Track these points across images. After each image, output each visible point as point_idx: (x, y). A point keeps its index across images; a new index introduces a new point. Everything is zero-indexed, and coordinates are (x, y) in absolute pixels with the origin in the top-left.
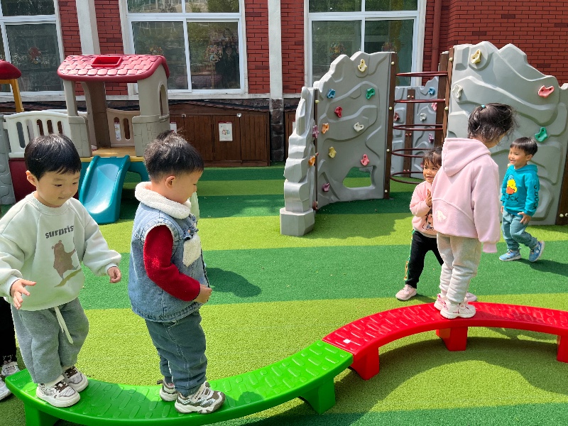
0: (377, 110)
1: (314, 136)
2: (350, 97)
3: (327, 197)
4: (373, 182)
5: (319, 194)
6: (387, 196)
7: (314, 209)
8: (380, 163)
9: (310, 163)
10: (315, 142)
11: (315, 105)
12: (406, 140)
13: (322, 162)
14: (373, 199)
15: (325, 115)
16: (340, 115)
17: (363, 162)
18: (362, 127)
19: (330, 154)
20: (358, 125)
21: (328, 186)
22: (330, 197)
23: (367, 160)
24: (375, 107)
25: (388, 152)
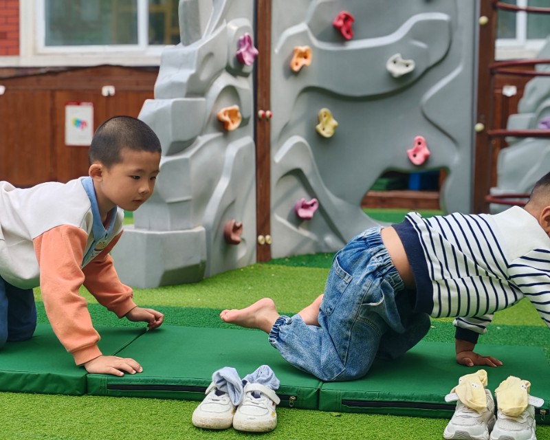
0: (451, 27)
3: (313, 236)
5: (278, 219)
8: (460, 162)
9: (221, 122)
13: (292, 140)
15: (302, 27)
16: (348, 32)
17: (415, 156)
18: (407, 66)
19: (319, 127)
20: (400, 60)
21: (312, 205)
22: (321, 236)
23: (425, 151)
24: (443, 17)
25: (480, 133)
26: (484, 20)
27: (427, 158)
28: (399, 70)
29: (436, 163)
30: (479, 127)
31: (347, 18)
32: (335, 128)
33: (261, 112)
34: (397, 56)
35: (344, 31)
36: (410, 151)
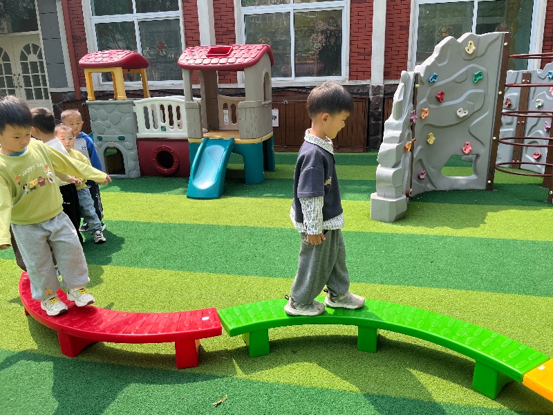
0: (485, 95)
1: (412, 121)
2: (454, 81)
3: (423, 185)
4: (476, 172)
5: (414, 181)
6: (490, 187)
7: (407, 195)
8: (484, 152)
9: (405, 149)
10: (412, 128)
11: (415, 90)
12: (517, 128)
13: (419, 148)
14: (474, 190)
15: (425, 99)
16: (442, 99)
17: (465, 150)
18: (465, 113)
19: (428, 140)
21: (424, 173)
22: (426, 185)
23: (470, 148)
24: (481, 91)
25: (495, 140)
26: (500, 93)
27: (471, 150)
28: (461, 115)
29: (475, 152)
30: (495, 138)
31: (442, 94)
32: (435, 141)
34: (461, 109)
35: (440, 99)
36: (464, 148)
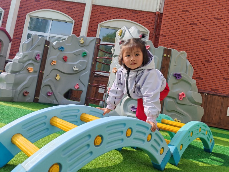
0: (87, 63)
1: (36, 58)
2: (74, 54)
3: (50, 100)
4: (80, 99)
8: (85, 90)
9: (28, 70)
11: (45, 47)
13: (49, 79)
15: (56, 57)
16: (66, 60)
17: (76, 87)
18: (77, 69)
19: (56, 78)
20: (76, 67)
21: (51, 93)
22: (53, 100)
23: (78, 86)
24: (86, 61)
25: (89, 84)
26: (93, 63)
27: (78, 88)
28: (75, 69)
29: (80, 89)
31: (66, 57)
33: (41, 71)
34: (75, 67)
35: (65, 59)
36: (75, 86)
